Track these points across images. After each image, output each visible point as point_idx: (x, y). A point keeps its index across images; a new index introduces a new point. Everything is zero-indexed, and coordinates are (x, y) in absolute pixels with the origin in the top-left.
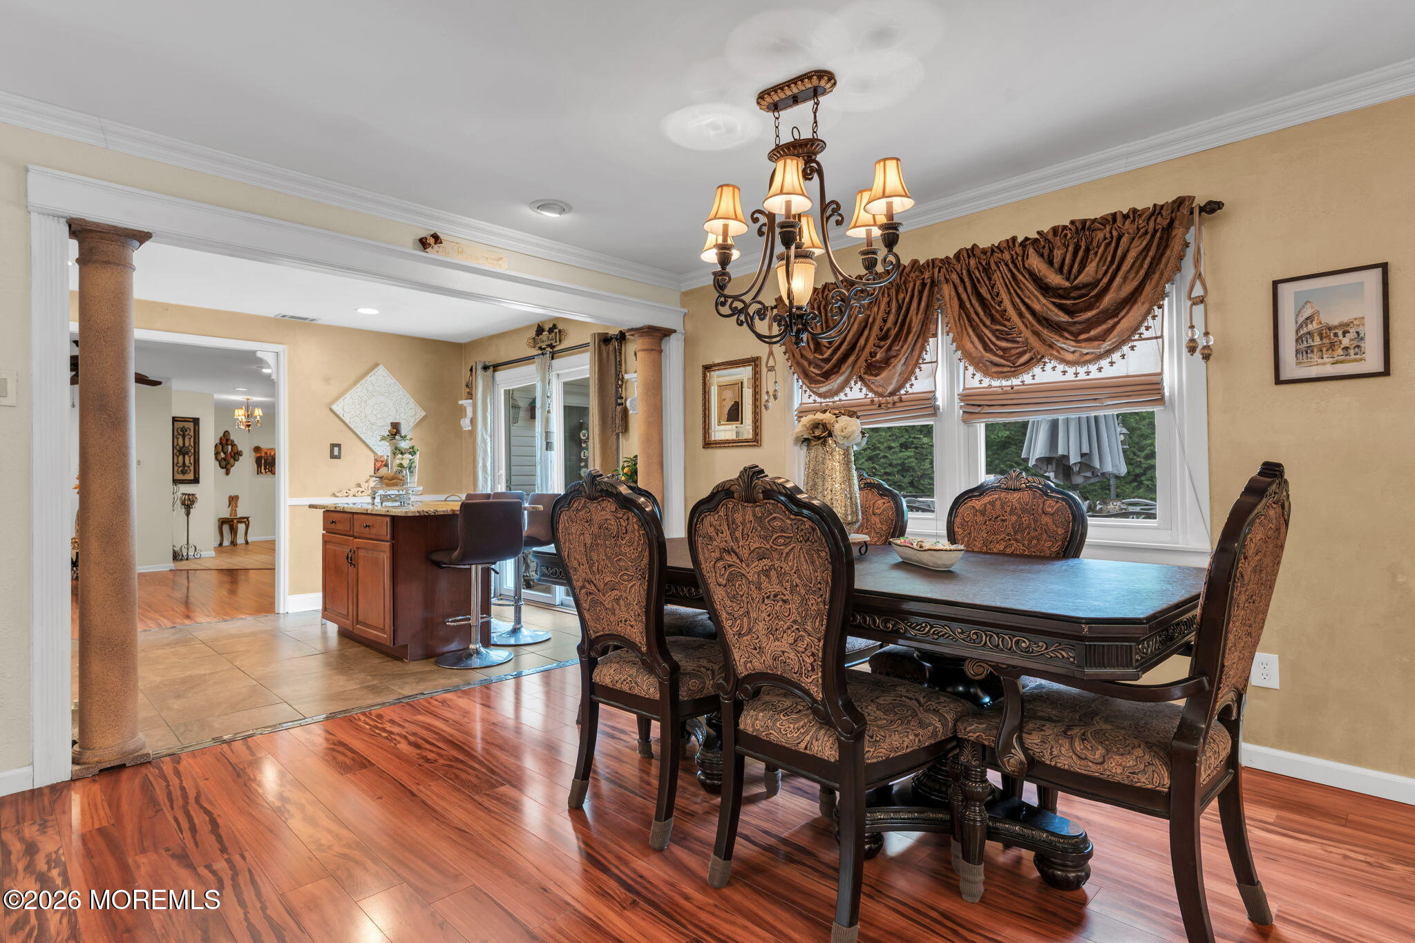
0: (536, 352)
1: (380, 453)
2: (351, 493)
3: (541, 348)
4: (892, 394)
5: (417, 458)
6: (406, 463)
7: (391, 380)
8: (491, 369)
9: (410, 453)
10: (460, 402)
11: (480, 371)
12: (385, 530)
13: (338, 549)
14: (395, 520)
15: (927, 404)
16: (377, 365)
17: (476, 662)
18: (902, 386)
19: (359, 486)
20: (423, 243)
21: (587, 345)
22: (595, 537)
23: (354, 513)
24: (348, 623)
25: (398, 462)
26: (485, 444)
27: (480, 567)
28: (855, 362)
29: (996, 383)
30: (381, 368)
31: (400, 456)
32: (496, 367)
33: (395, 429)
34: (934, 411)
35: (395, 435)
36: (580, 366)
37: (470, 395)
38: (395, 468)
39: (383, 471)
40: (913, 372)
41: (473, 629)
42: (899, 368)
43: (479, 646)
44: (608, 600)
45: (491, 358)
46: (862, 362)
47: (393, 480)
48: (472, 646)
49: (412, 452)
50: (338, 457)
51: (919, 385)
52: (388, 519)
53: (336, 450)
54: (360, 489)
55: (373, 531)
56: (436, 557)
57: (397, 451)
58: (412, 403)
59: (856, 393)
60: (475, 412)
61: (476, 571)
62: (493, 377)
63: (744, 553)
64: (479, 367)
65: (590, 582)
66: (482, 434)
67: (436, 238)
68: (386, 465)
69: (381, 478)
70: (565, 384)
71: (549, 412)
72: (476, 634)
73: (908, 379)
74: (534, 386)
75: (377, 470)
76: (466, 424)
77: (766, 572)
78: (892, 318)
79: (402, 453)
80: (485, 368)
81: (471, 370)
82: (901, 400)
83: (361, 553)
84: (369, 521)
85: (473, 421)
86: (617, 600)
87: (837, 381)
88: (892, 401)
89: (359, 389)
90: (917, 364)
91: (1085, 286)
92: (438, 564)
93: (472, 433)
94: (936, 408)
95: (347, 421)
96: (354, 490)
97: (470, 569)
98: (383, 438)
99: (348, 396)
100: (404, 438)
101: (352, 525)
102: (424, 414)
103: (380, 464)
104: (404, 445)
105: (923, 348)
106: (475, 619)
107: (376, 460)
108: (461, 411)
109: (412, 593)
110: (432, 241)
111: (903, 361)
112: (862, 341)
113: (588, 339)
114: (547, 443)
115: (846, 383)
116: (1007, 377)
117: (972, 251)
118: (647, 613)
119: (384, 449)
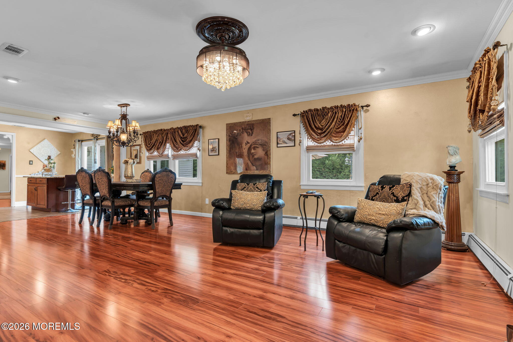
0: (93, 138)
1: (45, 163)
2: (36, 174)
3: (94, 137)
4: (161, 154)
5: (56, 165)
6: (52, 166)
7: (49, 143)
8: (81, 141)
9: (54, 164)
10: (72, 150)
11: (77, 142)
12: (45, 181)
13: (32, 187)
14: (48, 179)
15: (167, 156)
16: (45, 139)
17: (69, 211)
18: (163, 153)
19: (39, 172)
20: (55, 119)
21: (105, 138)
22: (82, 178)
23: (37, 178)
24: (35, 205)
25: (50, 166)
26: (79, 162)
27: (71, 191)
28: (155, 147)
29: (176, 153)
30: (46, 140)
31: (50, 164)
32: (82, 141)
33: (49, 158)
34: (168, 158)
35: (49, 159)
36: (103, 143)
37: (74, 148)
38: (49, 167)
39: (46, 168)
40: (164, 150)
41: (69, 204)
42: (162, 149)
43: (70, 208)
44: (85, 188)
45: (80, 138)
46: (156, 148)
47: (49, 170)
48: (68, 208)
49: (54, 163)
50: (32, 164)
51: (166, 153)
52: (46, 179)
53: (31, 162)
54: (39, 173)
55: (42, 182)
56: (59, 188)
57: (50, 163)
58: (56, 149)
59: (156, 153)
60: (75, 153)
61: (70, 191)
62: (81, 144)
63: (99, 178)
64: (77, 141)
65: (82, 185)
66: (78, 159)
67: (58, 118)
68: (46, 166)
69: (45, 170)
70: (101, 147)
71: (95, 154)
72: (69, 206)
73: (164, 151)
74: (92, 147)
75: (44, 168)
76: (73, 156)
77: (102, 181)
78: (161, 139)
79: (51, 164)
80: (79, 141)
81: (75, 141)
82: (163, 155)
83: (39, 188)
84: (41, 180)
85: (75, 155)
86: (86, 188)
87: (152, 151)
88: (161, 155)
89: (39, 146)
90: (165, 149)
91: (185, 137)
92: (59, 190)
93: (75, 158)
94: (168, 157)
95: (35, 154)
96: (37, 173)
97: (68, 191)
98: (46, 160)
99: (35, 147)
100: (52, 160)
101: (36, 180)
102: (60, 153)
103: (44, 166)
104: (52, 161)
105: (166, 146)
106: (70, 202)
107: (43, 165)
108: (72, 152)
109: (53, 196)
110: (57, 118)
111: (162, 148)
112: (156, 143)
113: (105, 137)
114: (95, 162)
115: (153, 152)
116: (177, 152)
117: (172, 128)
118: (90, 189)
119: (46, 163)
